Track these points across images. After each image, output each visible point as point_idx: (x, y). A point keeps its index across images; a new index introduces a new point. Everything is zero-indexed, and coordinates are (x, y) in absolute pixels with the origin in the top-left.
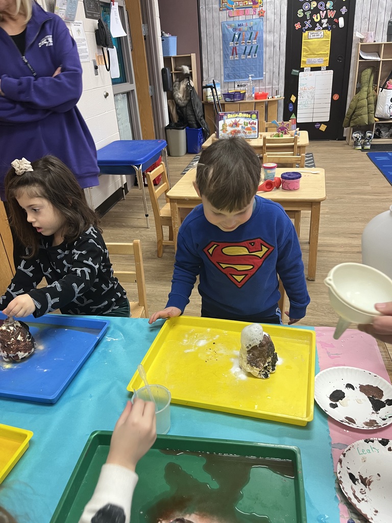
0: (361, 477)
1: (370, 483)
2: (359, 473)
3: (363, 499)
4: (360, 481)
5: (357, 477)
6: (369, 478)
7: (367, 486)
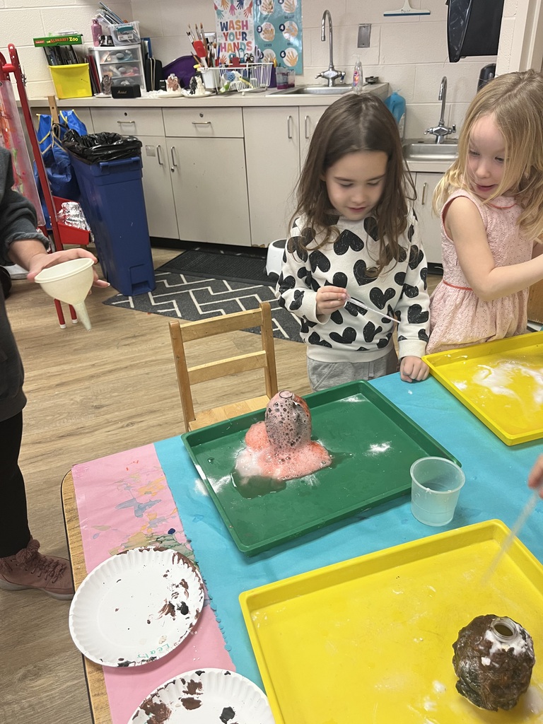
0: (173, 615)
1: (163, 610)
2: (174, 619)
3: (177, 586)
4: (176, 608)
5: (178, 613)
6: (164, 615)
7: (168, 603)
